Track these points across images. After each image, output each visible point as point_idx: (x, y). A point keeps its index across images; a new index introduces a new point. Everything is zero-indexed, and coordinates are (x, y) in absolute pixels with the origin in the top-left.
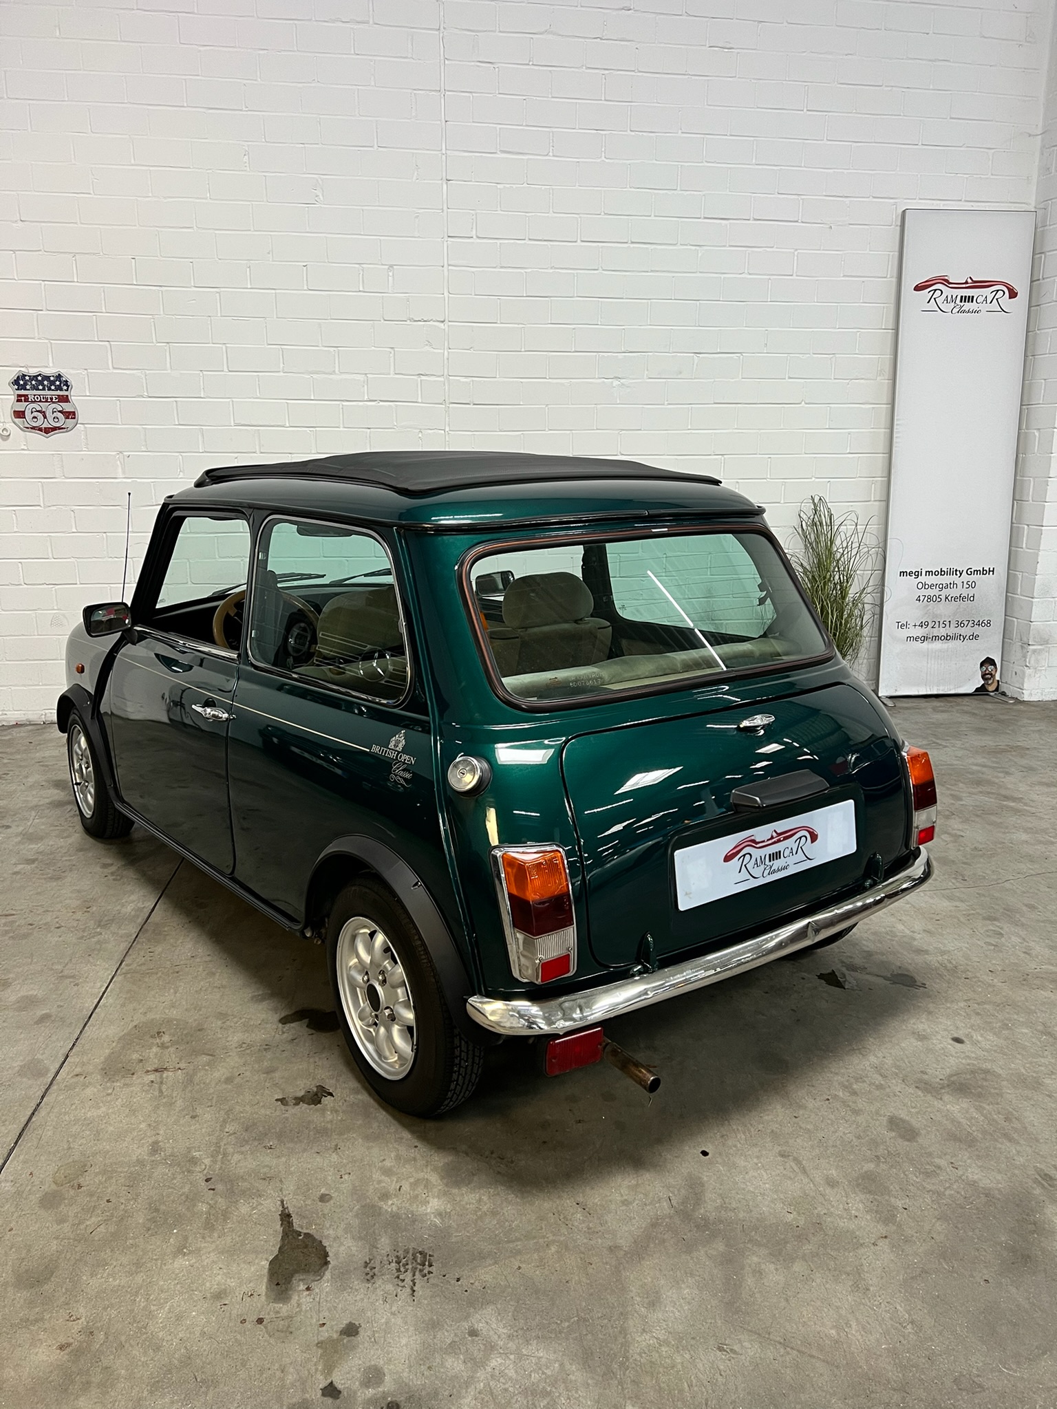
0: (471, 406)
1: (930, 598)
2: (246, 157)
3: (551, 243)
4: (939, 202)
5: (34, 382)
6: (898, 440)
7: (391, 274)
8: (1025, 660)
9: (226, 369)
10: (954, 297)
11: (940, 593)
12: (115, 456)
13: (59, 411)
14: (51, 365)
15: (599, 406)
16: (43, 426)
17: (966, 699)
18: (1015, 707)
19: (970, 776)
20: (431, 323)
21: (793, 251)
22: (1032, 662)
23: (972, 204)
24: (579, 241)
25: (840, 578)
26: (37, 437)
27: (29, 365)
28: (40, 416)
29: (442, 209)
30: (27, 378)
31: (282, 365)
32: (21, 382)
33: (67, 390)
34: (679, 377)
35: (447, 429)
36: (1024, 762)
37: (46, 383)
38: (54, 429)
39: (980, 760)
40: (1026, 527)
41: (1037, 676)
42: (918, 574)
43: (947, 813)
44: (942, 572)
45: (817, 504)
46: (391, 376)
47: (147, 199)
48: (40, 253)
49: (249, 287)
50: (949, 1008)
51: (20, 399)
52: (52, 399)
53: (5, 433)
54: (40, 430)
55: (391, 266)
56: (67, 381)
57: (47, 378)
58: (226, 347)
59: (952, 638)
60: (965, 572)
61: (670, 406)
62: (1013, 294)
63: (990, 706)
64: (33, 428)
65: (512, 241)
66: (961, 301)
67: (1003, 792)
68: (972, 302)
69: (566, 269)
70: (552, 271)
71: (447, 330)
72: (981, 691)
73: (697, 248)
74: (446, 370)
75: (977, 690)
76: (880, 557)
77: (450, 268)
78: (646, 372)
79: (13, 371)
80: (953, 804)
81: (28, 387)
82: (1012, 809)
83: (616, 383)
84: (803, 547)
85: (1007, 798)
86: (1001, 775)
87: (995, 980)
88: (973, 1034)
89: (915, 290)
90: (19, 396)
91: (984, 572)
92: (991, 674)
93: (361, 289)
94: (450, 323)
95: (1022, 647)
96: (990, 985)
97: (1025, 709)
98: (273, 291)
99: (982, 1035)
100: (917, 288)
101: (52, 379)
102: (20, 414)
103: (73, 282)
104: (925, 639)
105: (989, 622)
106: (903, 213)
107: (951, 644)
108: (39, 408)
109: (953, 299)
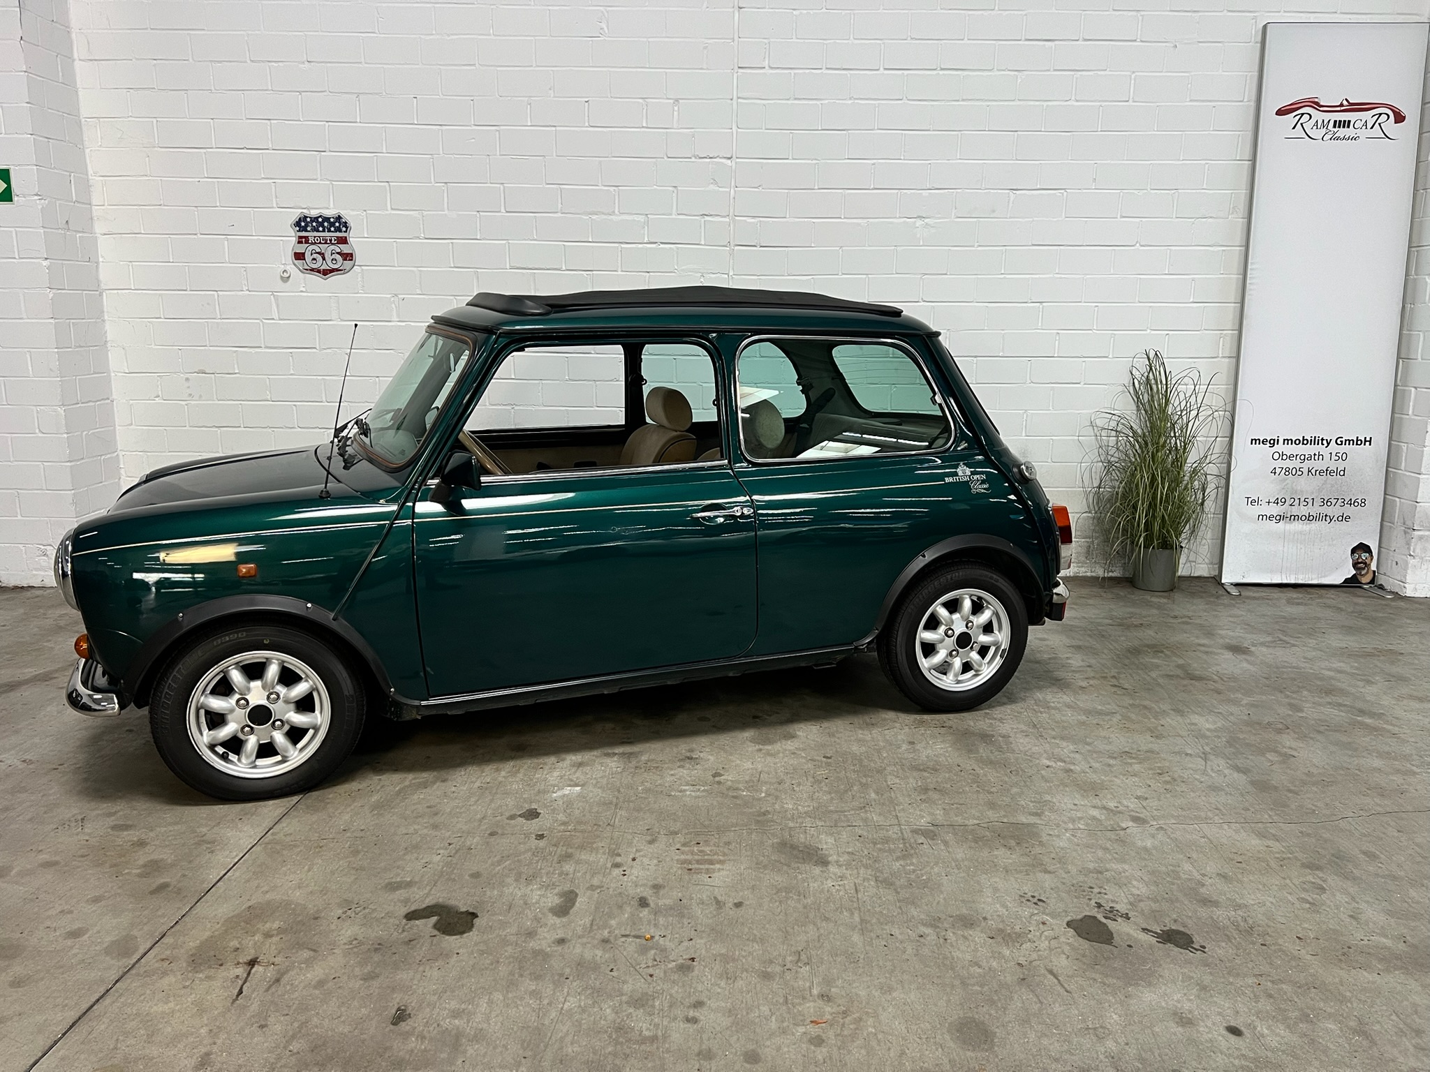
1: (1288, 471)
3: (851, 72)
4: (1309, 15)
5: (314, 224)
6: (1252, 287)
7: (676, 108)
8: (1409, 549)
9: (503, 210)
10: (1326, 122)
11: (1302, 465)
12: (390, 298)
13: (338, 253)
14: (332, 206)
15: (898, 248)
16: (322, 268)
17: (1332, 591)
18: (1393, 603)
19: (1319, 683)
20: (718, 160)
21: (1129, 73)
22: (1418, 551)
24: (882, 69)
25: (1176, 443)
26: (316, 279)
27: (311, 206)
28: (319, 258)
29: (733, 38)
30: (308, 220)
31: (560, 206)
32: (303, 224)
33: (346, 232)
34: (992, 216)
35: (731, 274)
36: (1395, 670)
37: (326, 224)
38: (333, 271)
39: (1337, 665)
40: (1413, 389)
41: (1423, 568)
42: (1273, 443)
43: (1280, 726)
44: (1304, 441)
45: (1154, 361)
46: (674, 216)
47: (431, 37)
48: (325, 94)
49: (529, 124)
50: (1231, 983)
51: (301, 240)
52: (331, 240)
53: (286, 275)
54: (319, 271)
55: (677, 100)
56: (346, 223)
57: (327, 219)
58: (504, 187)
59: (1315, 519)
60: (1333, 442)
61: (980, 248)
62: (1399, 118)
63: (1361, 601)
64: (312, 270)
65: (808, 71)
66: (1335, 127)
67: (1359, 705)
68: (1348, 127)
69: (867, 99)
70: (850, 102)
71: (734, 167)
72: (1352, 583)
73: (1016, 73)
74: (732, 210)
75: (1347, 581)
76: (1227, 423)
77: (739, 100)
78: (954, 211)
79: (297, 212)
80: (1289, 715)
81: (309, 229)
82: (1367, 726)
83: (919, 223)
84: (1135, 408)
85: (1362, 712)
86: (1361, 684)
87: (1303, 952)
88: (1257, 1023)
89: (1276, 114)
90: (300, 237)
91: (1358, 442)
92: (1365, 563)
93: (644, 125)
94: (738, 160)
95: (1405, 533)
96: (1294, 958)
97: (1408, 606)
98: (554, 129)
99: (1269, 1028)
100: (1280, 112)
101: (332, 220)
102: (299, 256)
103: (356, 122)
104: (1281, 518)
105: (1364, 502)
106: (1265, 27)
107: (1314, 526)
108: (318, 250)
109: (1325, 125)
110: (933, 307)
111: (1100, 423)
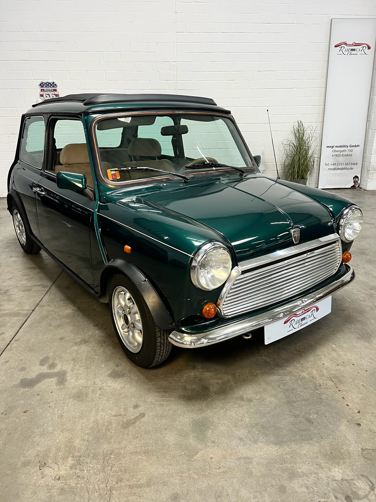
0: (184, 91)
1: (337, 155)
2: (111, 7)
3: (211, 34)
4: (344, 16)
5: (46, 85)
6: (327, 100)
7: (157, 46)
8: (368, 176)
9: (105, 80)
10: (348, 49)
11: (340, 154)
13: (54, 94)
14: (51, 79)
15: (226, 90)
18: (364, 192)
20: (171, 62)
21: (293, 34)
22: (370, 177)
23: (356, 16)
24: (220, 32)
25: (306, 148)
27: (44, 79)
28: (48, 96)
29: (174, 23)
30: (44, 83)
31: (123, 78)
32: (42, 85)
33: (56, 87)
34: (253, 79)
40: (371, 130)
41: (372, 181)
42: (333, 147)
44: (341, 146)
45: (300, 124)
46: (158, 81)
47: (80, 22)
48: (46, 42)
49: (112, 51)
51: (42, 90)
52: (51, 90)
55: (158, 43)
56: (56, 84)
57: (50, 83)
58: (105, 72)
59: (344, 169)
60: (349, 146)
61: (250, 90)
62: (369, 48)
65: (197, 33)
66: (351, 51)
68: (355, 51)
69: (215, 43)
70: (210, 43)
71: (176, 65)
72: (353, 187)
73: (260, 34)
74: (176, 79)
75: (352, 187)
76: (320, 142)
77: (177, 43)
78: (242, 78)
79: (39, 81)
81: (44, 86)
83: (232, 82)
84: (295, 138)
90: (41, 89)
91: (356, 146)
92: (357, 181)
93: (148, 51)
94: (177, 62)
95: (367, 172)
97: (367, 192)
98: (120, 53)
100: (336, 46)
101: (51, 83)
102: (42, 96)
103: (57, 51)
104: (335, 169)
105: (357, 164)
106: (332, 20)
107: (344, 171)
108: (48, 94)
109: (348, 50)
110: (236, 108)
111: (285, 143)
